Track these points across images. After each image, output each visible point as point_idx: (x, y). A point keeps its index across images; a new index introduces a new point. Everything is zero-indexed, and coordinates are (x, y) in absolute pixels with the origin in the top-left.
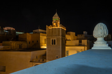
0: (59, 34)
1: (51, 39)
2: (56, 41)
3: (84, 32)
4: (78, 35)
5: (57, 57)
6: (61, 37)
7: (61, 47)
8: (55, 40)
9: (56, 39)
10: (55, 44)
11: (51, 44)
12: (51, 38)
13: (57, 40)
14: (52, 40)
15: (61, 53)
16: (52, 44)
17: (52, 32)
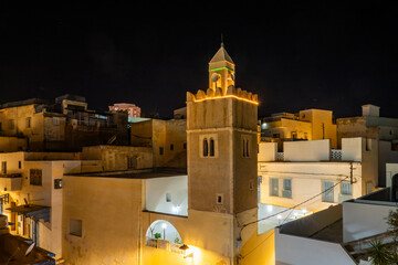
0: (225, 119)
1: (202, 138)
2: (216, 143)
3: (366, 109)
4: (340, 121)
5: (220, 198)
6: (231, 130)
7: (231, 164)
8: (212, 141)
9: (215, 137)
10: (212, 154)
11: (202, 155)
12: (201, 133)
13: (219, 140)
14: (205, 141)
15: (231, 186)
16: (205, 154)
17: (205, 112)
